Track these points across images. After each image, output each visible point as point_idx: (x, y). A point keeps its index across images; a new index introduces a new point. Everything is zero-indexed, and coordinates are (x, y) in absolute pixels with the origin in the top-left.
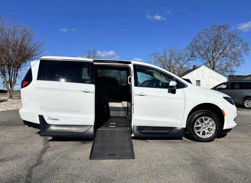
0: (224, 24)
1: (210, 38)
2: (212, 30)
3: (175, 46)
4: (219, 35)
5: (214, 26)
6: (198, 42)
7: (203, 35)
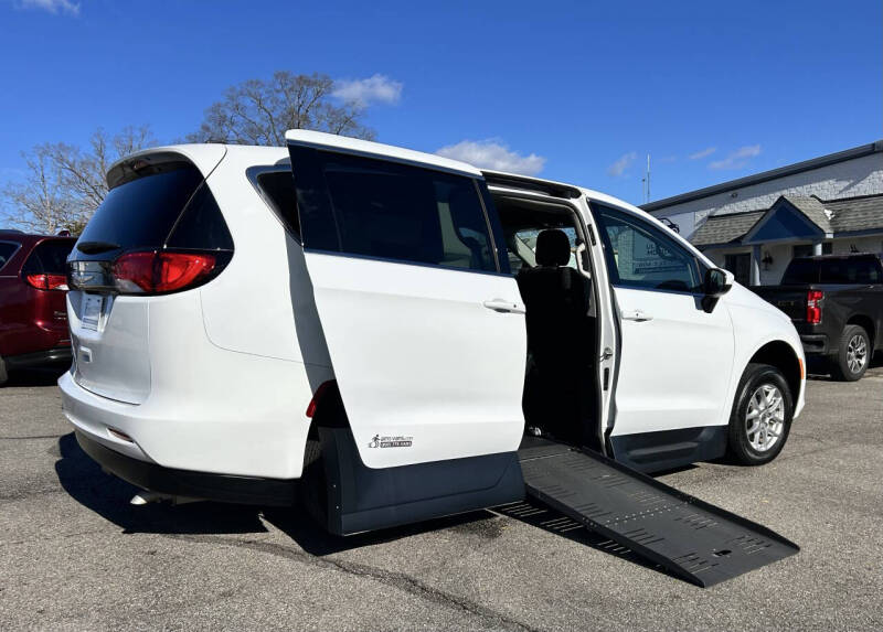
0: (315, 76)
1: (275, 116)
2: (279, 87)
3: (141, 129)
4: (302, 111)
5: (285, 76)
6: (227, 123)
7: (248, 102)
